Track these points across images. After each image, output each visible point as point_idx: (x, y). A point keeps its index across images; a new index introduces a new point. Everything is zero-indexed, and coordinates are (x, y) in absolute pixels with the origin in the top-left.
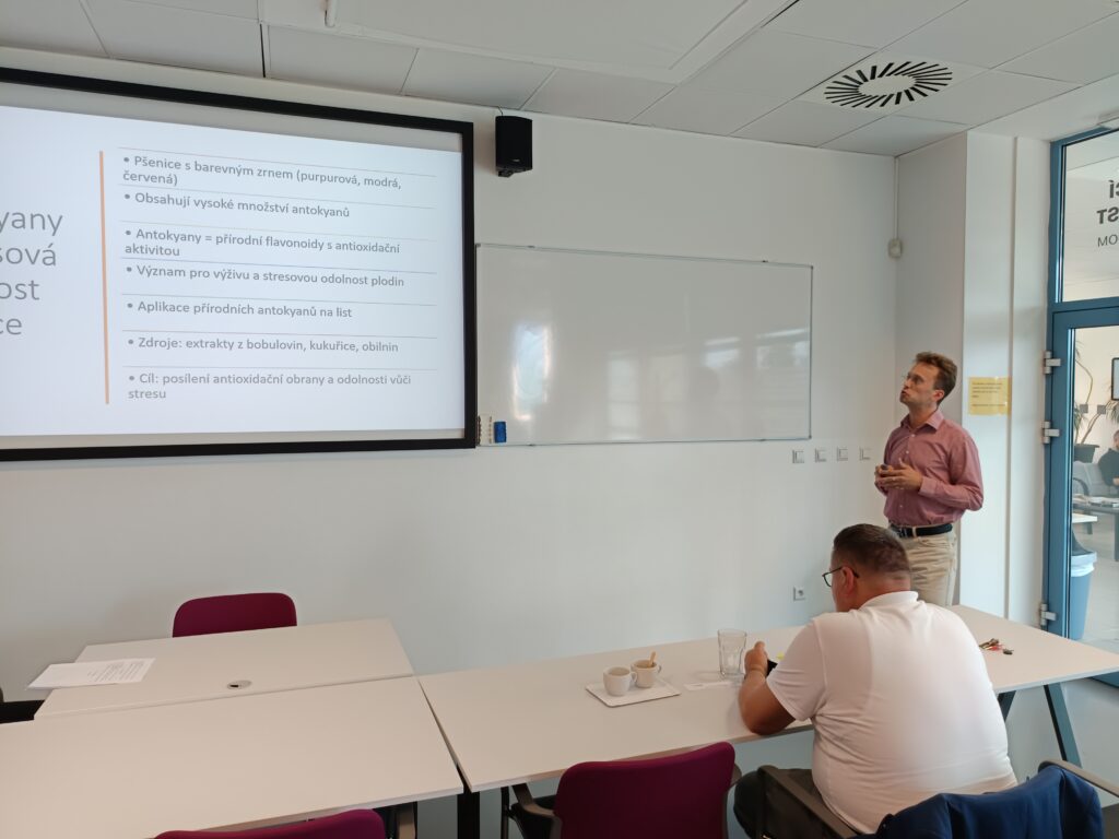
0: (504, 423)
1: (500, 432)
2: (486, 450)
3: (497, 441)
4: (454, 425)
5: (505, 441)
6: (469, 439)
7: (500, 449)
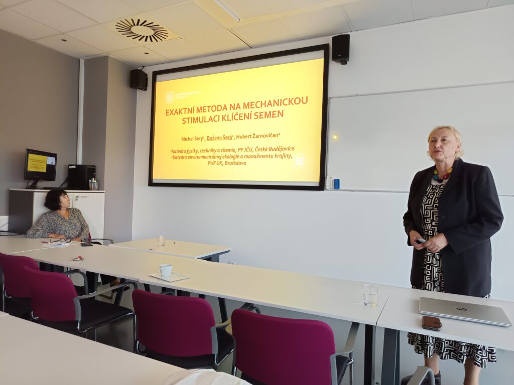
0: (338, 180)
1: (337, 184)
2: (329, 192)
3: (335, 188)
4: (315, 180)
5: (339, 188)
6: (321, 187)
7: (336, 192)
